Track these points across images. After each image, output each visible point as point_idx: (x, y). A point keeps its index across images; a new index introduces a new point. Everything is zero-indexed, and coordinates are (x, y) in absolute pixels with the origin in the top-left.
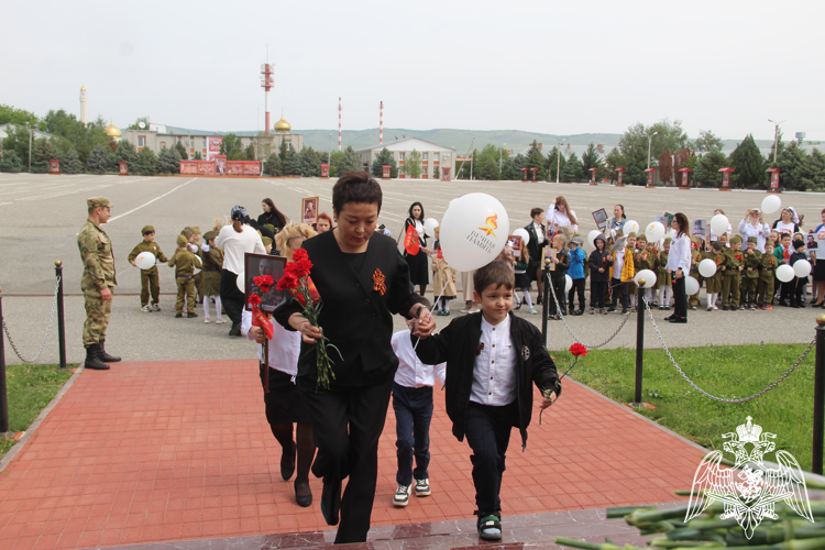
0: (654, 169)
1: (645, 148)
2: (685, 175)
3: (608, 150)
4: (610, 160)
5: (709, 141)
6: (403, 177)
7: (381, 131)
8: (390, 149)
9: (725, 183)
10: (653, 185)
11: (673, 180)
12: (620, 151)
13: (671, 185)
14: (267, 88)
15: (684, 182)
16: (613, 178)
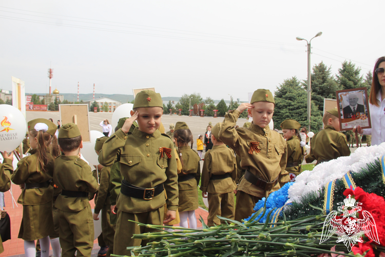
0: (192, 110)
1: (189, 103)
2: (202, 112)
3: (176, 103)
4: (176, 107)
5: (209, 101)
6: (102, 111)
7: (94, 95)
8: (97, 101)
9: (215, 115)
10: (192, 115)
11: (198, 114)
12: (180, 104)
13: (197, 115)
14: (50, 78)
15: (202, 115)
16: (178, 113)
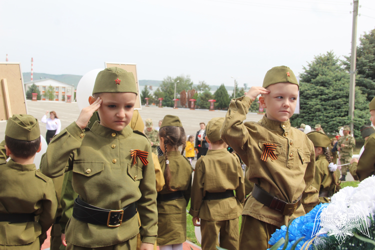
0: (178, 99)
1: (173, 89)
2: (192, 103)
3: (155, 89)
4: (156, 94)
5: (204, 86)
6: (44, 99)
7: (32, 74)
8: (37, 84)
9: (212, 107)
10: (177, 107)
11: (187, 105)
12: (161, 91)
13: (186, 107)
15: (192, 106)
16: (157, 103)
